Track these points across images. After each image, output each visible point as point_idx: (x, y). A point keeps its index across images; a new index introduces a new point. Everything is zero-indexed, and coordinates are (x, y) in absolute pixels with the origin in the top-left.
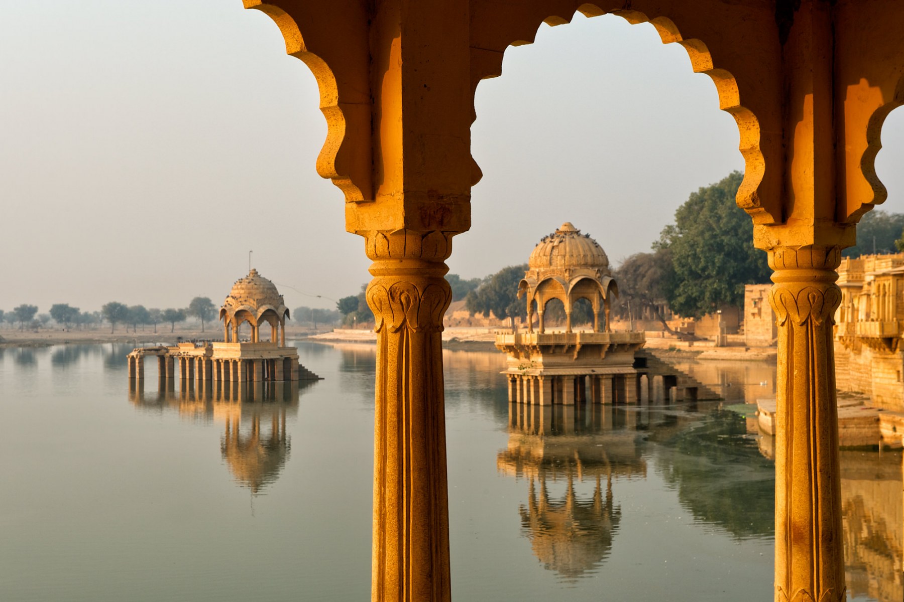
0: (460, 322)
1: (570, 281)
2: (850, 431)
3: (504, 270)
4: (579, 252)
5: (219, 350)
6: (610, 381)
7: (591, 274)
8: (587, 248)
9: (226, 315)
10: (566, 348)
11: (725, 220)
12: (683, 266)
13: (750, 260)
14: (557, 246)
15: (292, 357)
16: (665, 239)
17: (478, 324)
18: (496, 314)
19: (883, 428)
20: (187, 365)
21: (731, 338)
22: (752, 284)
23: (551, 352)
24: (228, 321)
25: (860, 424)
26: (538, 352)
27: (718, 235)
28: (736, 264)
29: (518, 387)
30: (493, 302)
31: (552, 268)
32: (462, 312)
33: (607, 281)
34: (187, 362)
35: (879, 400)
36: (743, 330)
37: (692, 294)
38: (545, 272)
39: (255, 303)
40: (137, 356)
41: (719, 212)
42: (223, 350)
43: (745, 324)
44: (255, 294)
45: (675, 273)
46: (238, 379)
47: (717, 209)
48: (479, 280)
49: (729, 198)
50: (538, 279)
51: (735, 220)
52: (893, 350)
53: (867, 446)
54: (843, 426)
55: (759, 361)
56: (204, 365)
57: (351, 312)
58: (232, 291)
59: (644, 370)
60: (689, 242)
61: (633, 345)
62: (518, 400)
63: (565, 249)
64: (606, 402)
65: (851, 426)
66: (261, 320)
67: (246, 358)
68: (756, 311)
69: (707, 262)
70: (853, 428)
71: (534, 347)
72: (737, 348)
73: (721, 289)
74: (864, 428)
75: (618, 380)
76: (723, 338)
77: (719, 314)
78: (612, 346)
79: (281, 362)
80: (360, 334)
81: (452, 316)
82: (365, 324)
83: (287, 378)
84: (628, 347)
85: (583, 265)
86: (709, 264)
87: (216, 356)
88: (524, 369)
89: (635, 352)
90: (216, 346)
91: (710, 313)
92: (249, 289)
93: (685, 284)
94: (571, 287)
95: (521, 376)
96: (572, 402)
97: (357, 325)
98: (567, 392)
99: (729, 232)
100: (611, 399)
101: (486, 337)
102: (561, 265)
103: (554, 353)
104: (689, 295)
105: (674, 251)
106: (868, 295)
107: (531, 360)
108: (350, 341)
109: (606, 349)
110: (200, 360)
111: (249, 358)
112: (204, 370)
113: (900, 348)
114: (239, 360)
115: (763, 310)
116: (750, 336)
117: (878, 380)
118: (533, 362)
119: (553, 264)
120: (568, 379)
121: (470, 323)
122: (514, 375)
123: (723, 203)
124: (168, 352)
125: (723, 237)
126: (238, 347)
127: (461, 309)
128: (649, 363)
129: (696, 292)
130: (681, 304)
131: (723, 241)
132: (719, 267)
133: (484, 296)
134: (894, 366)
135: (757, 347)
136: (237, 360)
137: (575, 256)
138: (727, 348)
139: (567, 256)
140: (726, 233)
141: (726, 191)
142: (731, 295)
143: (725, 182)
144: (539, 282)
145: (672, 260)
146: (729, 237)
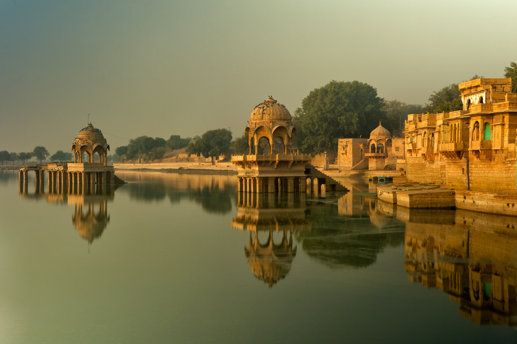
0: (182, 160)
1: (273, 127)
2: (440, 199)
3: (208, 132)
4: (277, 112)
5: (71, 167)
6: (293, 180)
7: (284, 124)
8: (281, 110)
9: (76, 148)
10: (271, 162)
11: (328, 105)
12: (307, 129)
13: (340, 126)
14: (266, 109)
15: (111, 171)
16: (296, 115)
17: (193, 161)
18: (204, 155)
19: (457, 198)
20: (53, 175)
21: (331, 166)
22: (342, 138)
23: (263, 165)
24: (76, 152)
25: (445, 195)
26: (256, 165)
27: (324, 113)
28: (334, 128)
29: (244, 184)
30: (202, 149)
31: (263, 121)
32: (184, 154)
33: (291, 128)
34: (53, 174)
35: (450, 184)
36: (337, 162)
37: (311, 143)
38: (259, 123)
39: (91, 142)
40: (24, 170)
41: (325, 101)
42: (74, 167)
43: (338, 159)
44: (91, 137)
45: (302, 132)
46: (82, 183)
47: (324, 100)
48: (191, 138)
49: (330, 94)
50: (255, 127)
51: (334, 105)
52: (460, 158)
53: (448, 207)
54: (436, 197)
55: (346, 177)
56: (62, 175)
57: (123, 154)
58: (79, 136)
59: (309, 175)
60: (309, 117)
61: (305, 162)
62: (244, 190)
63: (270, 111)
64: (291, 191)
65: (440, 197)
66: (94, 152)
67: (87, 171)
68: (344, 152)
69: (319, 127)
70: (441, 197)
71: (254, 162)
72: (335, 171)
73: (326, 141)
74: (447, 197)
75: (297, 180)
76: (327, 166)
77: (326, 153)
78: (294, 162)
79: (106, 174)
80: (128, 166)
81: (178, 156)
82: (131, 161)
83: (108, 182)
84: (302, 162)
85: (279, 119)
86: (320, 128)
87: (69, 170)
88: (248, 173)
89: (306, 165)
90: (69, 165)
91: (320, 153)
92: (88, 134)
93: (307, 138)
94: (273, 130)
95: (246, 177)
96: (273, 191)
97: (126, 161)
98: (271, 186)
99: (330, 111)
100: (293, 190)
101: (198, 167)
102: (268, 119)
103: (264, 165)
104: (309, 144)
105: (302, 121)
106: (439, 132)
107: (252, 169)
108: (123, 170)
109: (291, 163)
110: (60, 172)
111: (88, 171)
112: (62, 178)
113: (464, 156)
114: (83, 172)
115: (347, 152)
116: (341, 165)
117: (450, 174)
118: (253, 170)
119: (264, 119)
120: (271, 179)
121: (188, 160)
122: (241, 177)
123: (327, 97)
124: (41, 169)
125: (327, 114)
126: (82, 165)
127: (182, 153)
128: (312, 172)
129: (313, 142)
130: (305, 149)
131: (327, 116)
132: (325, 129)
133: (198, 145)
134: (461, 166)
135: (344, 170)
136: (82, 172)
137: (275, 114)
138: (329, 171)
139: (271, 115)
140: (329, 112)
141: (329, 90)
142: (331, 144)
143: (328, 86)
144: (256, 128)
145: (301, 126)
146: (330, 114)
